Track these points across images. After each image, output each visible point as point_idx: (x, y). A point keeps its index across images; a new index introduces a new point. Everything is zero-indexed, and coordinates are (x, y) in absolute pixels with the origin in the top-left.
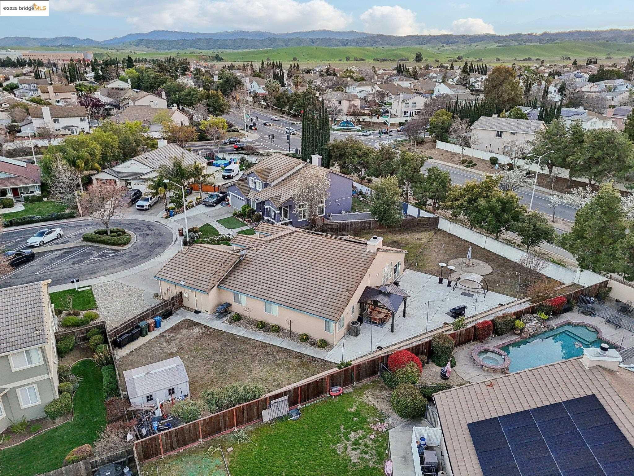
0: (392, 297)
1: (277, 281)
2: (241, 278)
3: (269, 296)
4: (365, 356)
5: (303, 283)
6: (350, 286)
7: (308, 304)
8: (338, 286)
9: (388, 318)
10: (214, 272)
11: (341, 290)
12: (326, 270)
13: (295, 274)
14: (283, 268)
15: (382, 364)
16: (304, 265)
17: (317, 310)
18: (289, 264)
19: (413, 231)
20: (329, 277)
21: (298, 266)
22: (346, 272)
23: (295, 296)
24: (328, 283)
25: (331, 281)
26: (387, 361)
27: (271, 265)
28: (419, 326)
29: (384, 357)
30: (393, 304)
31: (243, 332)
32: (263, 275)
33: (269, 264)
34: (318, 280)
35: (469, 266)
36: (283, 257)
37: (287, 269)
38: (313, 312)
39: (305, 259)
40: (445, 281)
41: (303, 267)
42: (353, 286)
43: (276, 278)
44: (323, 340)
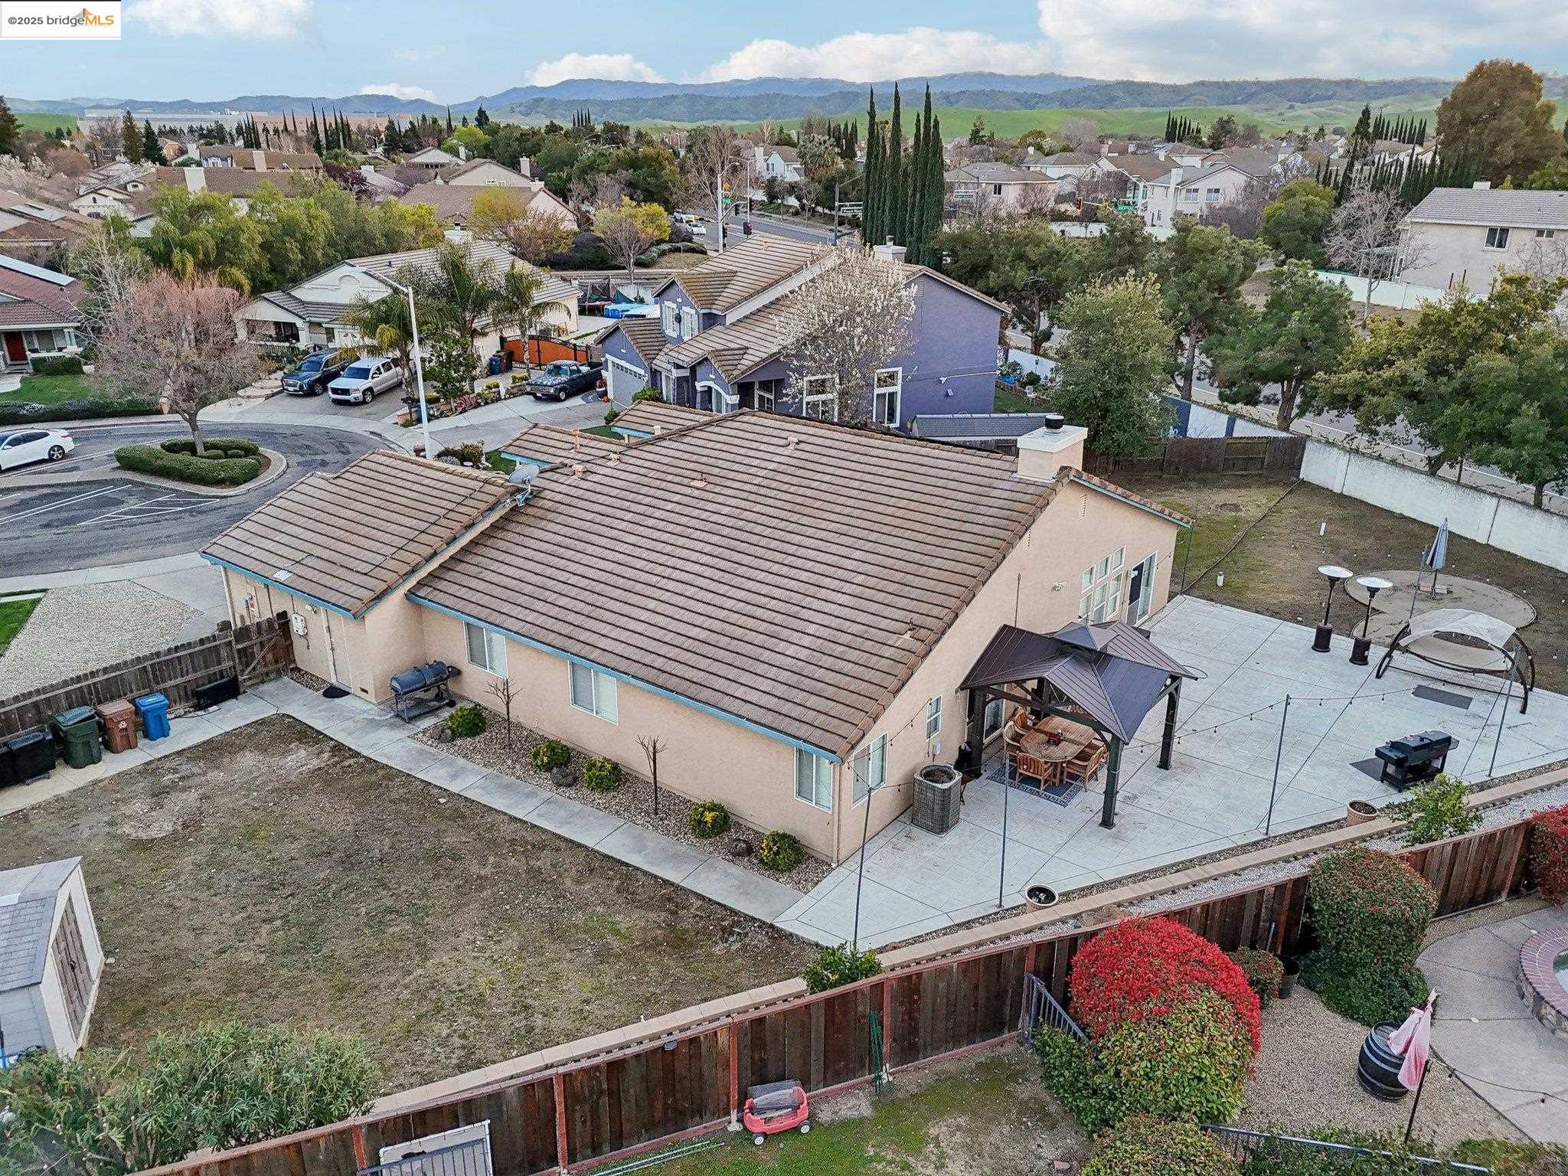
0: (1115, 674)
1: (629, 584)
2: (503, 569)
3: (584, 636)
4: (967, 925)
5: (732, 592)
6: (925, 608)
7: (732, 673)
8: (874, 607)
9: (1092, 765)
10: (400, 542)
11: (884, 624)
12: (833, 548)
13: (705, 559)
14: (665, 537)
15: (1039, 984)
16: (750, 526)
17: (765, 700)
18: (693, 523)
19: (1204, 483)
20: (840, 573)
21: (726, 531)
22: (917, 557)
23: (688, 643)
24: (832, 596)
25: (847, 588)
26: (1070, 968)
27: (623, 525)
28: (1229, 809)
29: (1051, 944)
30: (1116, 701)
31: (472, 779)
32: (586, 560)
33: (615, 523)
34: (792, 584)
35: (1433, 596)
36: (677, 498)
37: (681, 541)
38: (746, 710)
39: (758, 508)
40: (1342, 645)
41: (744, 536)
42: (936, 611)
43: (630, 573)
44: (784, 836)
